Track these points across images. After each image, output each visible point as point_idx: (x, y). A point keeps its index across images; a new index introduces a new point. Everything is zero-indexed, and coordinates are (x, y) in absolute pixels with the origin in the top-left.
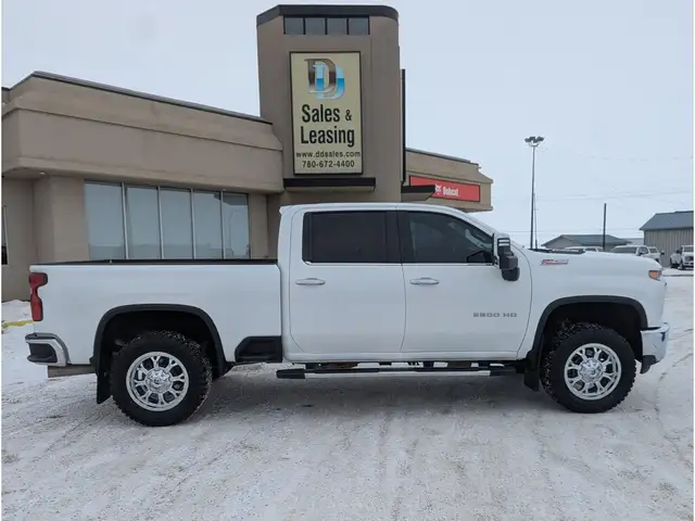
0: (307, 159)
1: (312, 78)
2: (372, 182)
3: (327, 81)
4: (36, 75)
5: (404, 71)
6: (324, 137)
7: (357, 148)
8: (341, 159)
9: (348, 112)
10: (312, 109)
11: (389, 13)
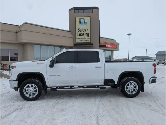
0: (79, 39)
1: (80, 22)
2: (92, 44)
3: (83, 23)
4: (25, 23)
5: (100, 20)
6: (82, 35)
7: (89, 37)
8: (86, 39)
9: (88, 29)
10: (80, 29)
11: (97, 8)
